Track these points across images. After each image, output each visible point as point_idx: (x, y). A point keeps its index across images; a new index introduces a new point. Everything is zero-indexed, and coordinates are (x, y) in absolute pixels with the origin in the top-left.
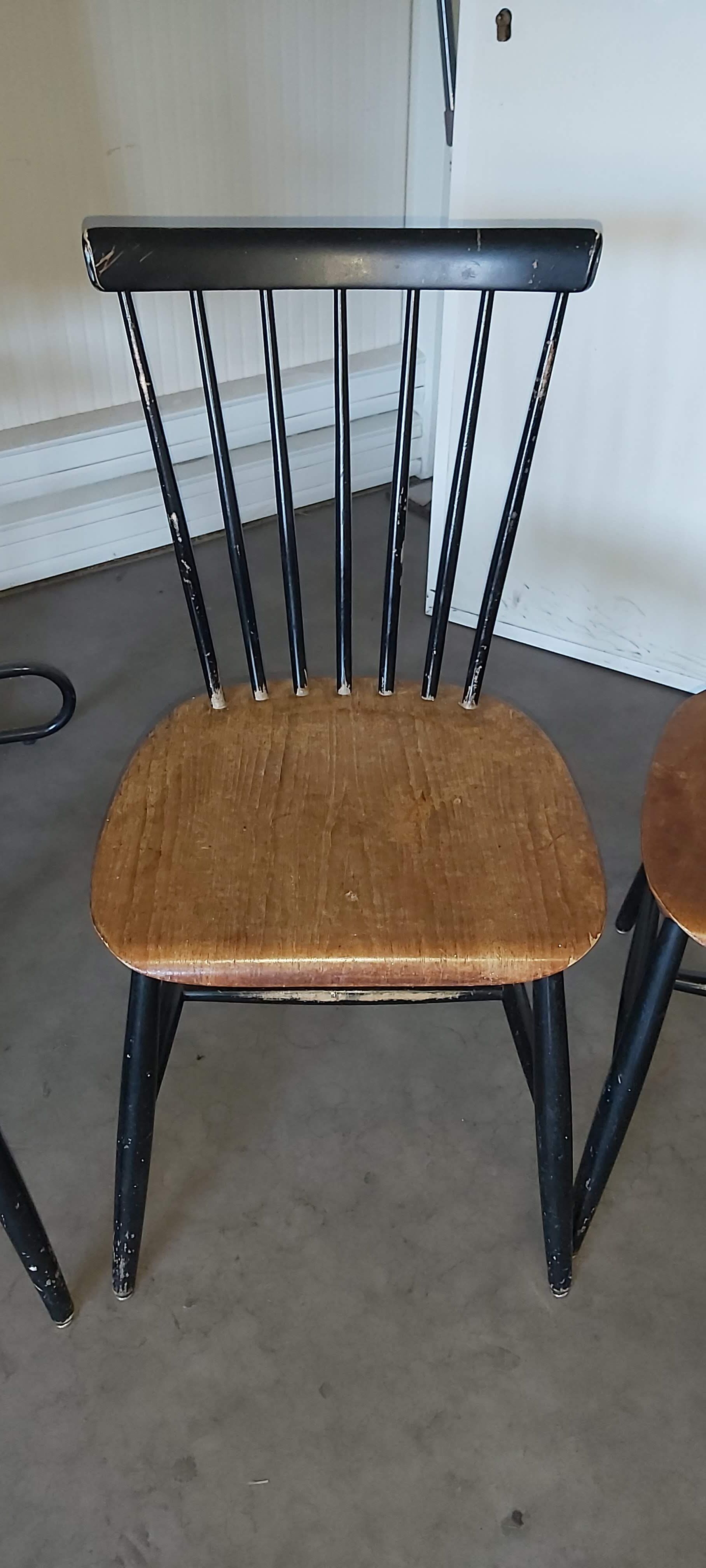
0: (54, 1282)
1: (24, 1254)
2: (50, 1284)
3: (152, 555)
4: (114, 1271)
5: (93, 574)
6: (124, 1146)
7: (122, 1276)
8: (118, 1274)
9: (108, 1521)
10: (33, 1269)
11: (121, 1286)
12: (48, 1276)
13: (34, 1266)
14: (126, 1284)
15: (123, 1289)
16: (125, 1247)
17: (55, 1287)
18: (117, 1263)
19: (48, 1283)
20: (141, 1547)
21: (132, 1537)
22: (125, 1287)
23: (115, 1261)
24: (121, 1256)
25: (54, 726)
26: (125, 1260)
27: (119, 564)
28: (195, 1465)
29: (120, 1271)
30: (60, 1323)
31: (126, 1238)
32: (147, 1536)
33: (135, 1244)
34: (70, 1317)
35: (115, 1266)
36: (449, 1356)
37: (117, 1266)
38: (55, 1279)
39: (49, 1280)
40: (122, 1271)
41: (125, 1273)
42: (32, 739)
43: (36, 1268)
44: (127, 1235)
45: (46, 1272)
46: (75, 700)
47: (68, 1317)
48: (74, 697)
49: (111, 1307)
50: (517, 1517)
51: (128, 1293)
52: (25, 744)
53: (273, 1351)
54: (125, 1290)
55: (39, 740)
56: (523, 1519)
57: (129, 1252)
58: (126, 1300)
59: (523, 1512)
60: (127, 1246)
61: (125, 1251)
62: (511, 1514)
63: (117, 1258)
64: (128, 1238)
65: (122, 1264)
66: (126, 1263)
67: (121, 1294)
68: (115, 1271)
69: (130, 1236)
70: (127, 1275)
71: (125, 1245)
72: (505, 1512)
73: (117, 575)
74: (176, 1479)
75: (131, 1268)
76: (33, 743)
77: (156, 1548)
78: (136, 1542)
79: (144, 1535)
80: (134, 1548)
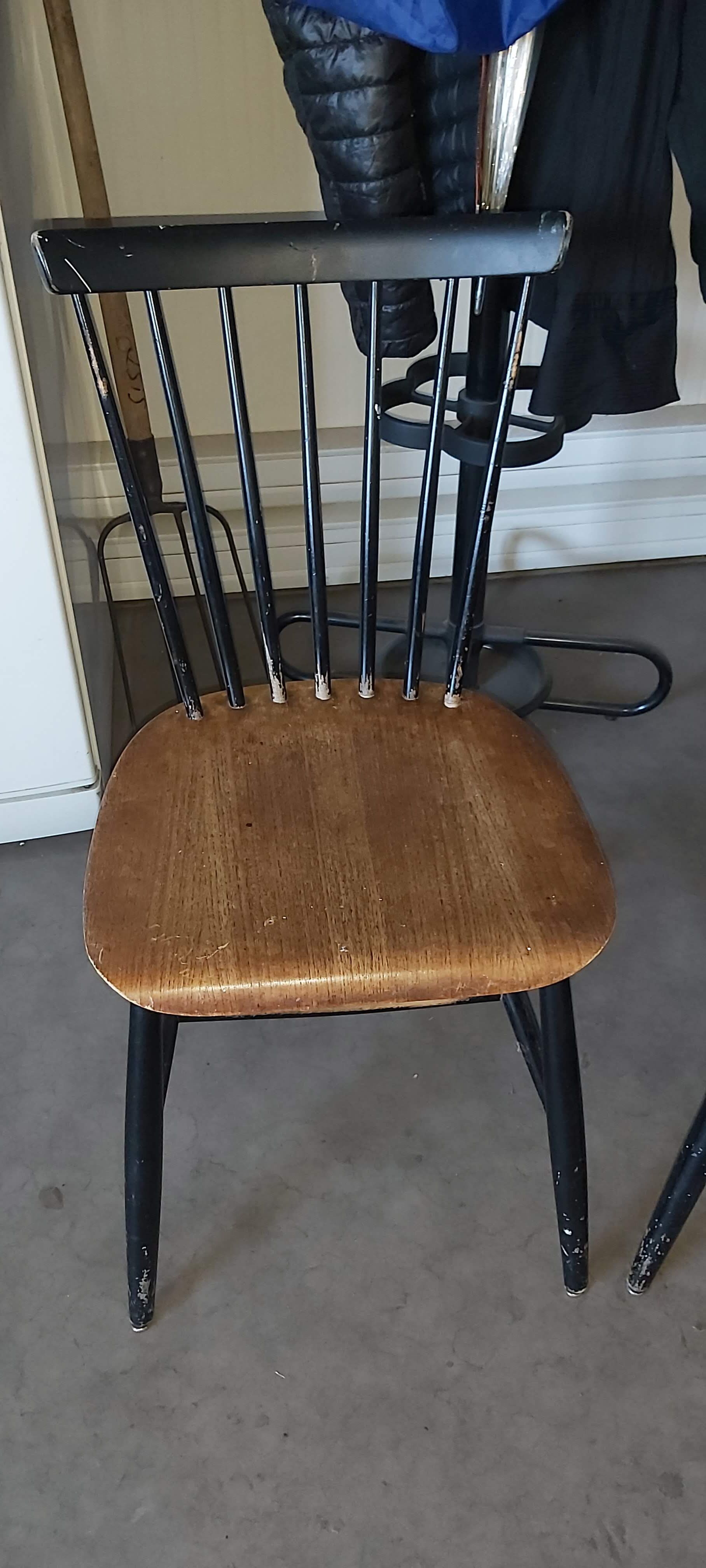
0: (581, 1252)
1: (564, 1215)
2: (577, 1252)
4: (635, 1264)
6: (693, 1153)
7: (643, 1273)
8: (639, 1269)
9: (589, 1501)
10: (568, 1232)
11: (638, 1281)
12: (579, 1245)
13: (569, 1230)
14: (644, 1282)
15: (639, 1285)
16: (657, 1248)
17: (580, 1257)
18: (643, 1258)
19: (576, 1251)
20: (616, 1540)
21: (610, 1528)
22: (642, 1285)
23: (640, 1255)
24: (650, 1254)
25: (642, 707)
26: (652, 1259)
28: (681, 1485)
29: (643, 1268)
30: (573, 1291)
31: (661, 1239)
32: (624, 1532)
33: (665, 1248)
34: (583, 1290)
35: (638, 1259)
37: (642, 1261)
38: (583, 1250)
39: (578, 1248)
40: (645, 1268)
41: (646, 1271)
42: (614, 716)
43: (571, 1232)
44: (663, 1237)
45: (578, 1240)
47: (581, 1290)
48: (671, 679)
49: (621, 1296)
51: (642, 1291)
54: (641, 1287)
55: (623, 718)
57: (659, 1253)
58: (635, 1296)
60: (659, 1247)
61: (655, 1251)
63: (643, 1254)
64: (663, 1240)
65: (648, 1262)
66: (652, 1262)
67: (635, 1289)
68: (637, 1265)
69: (665, 1239)
70: (648, 1274)
71: (658, 1245)
74: (660, 1490)
75: (653, 1269)
77: (631, 1548)
78: (612, 1533)
79: (621, 1531)
80: (610, 1539)
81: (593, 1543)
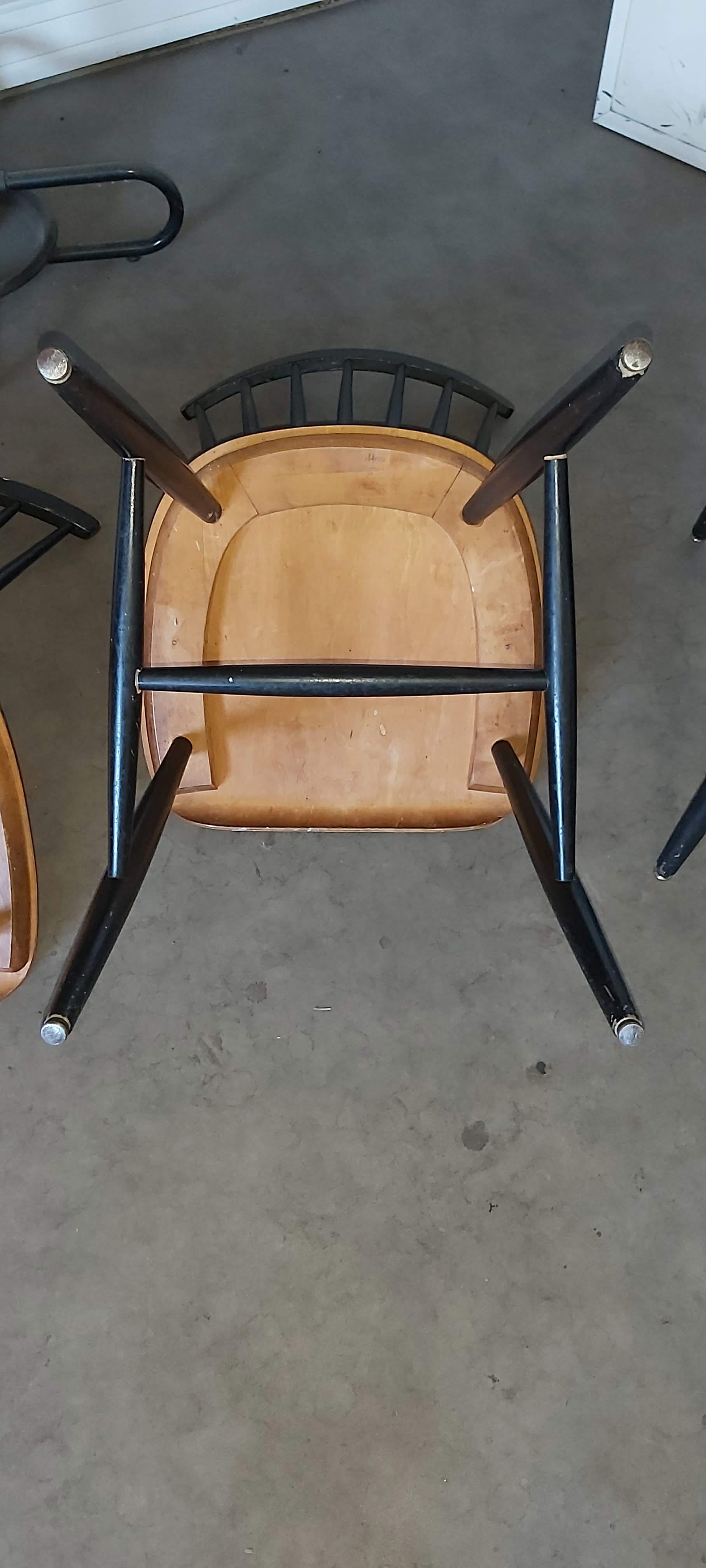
3: (282, 19)
5: (210, 42)
9: (189, 1026)
20: (215, 1050)
21: (209, 1042)
25: (159, 242)
27: (239, 31)
28: (265, 990)
32: (221, 1041)
36: (499, 927)
42: (135, 256)
46: (183, 212)
48: (181, 208)
50: (541, 1067)
52: (130, 261)
53: (341, 904)
55: (145, 256)
56: (546, 1070)
59: (546, 1064)
62: (536, 1063)
72: (531, 1061)
73: (238, 45)
74: (249, 999)
76: (137, 260)
77: (228, 1053)
78: (211, 1046)
79: (218, 1042)
80: (210, 1051)
81: (196, 1058)
